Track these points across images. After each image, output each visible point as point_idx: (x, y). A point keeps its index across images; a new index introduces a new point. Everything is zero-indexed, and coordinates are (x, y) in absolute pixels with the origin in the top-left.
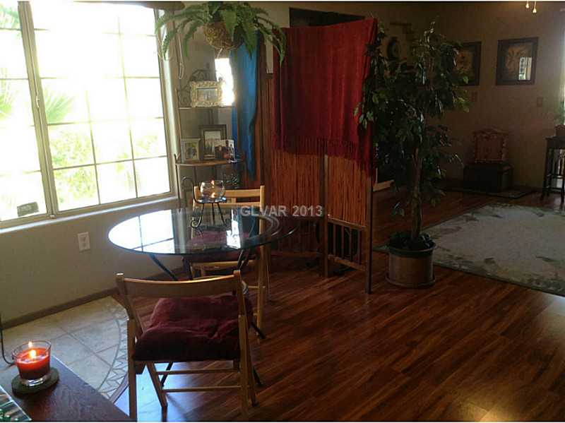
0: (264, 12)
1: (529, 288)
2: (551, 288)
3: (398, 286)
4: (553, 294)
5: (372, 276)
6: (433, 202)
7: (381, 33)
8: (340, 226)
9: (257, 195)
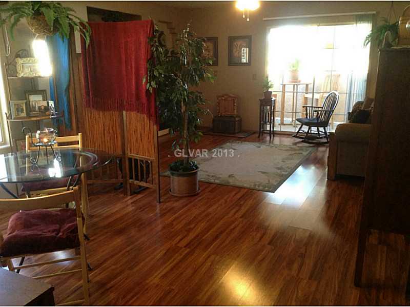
0: (73, 11)
1: (254, 190)
2: (266, 189)
3: (177, 197)
4: (267, 191)
5: (161, 192)
6: (196, 141)
7: (157, 30)
8: (137, 160)
9: (77, 140)
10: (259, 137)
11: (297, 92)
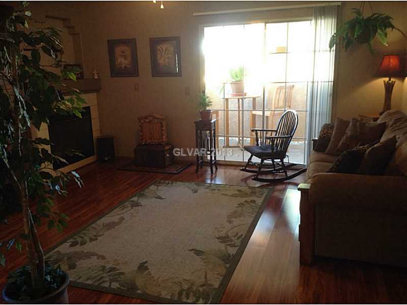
10: (197, 171)
11: (243, 111)
